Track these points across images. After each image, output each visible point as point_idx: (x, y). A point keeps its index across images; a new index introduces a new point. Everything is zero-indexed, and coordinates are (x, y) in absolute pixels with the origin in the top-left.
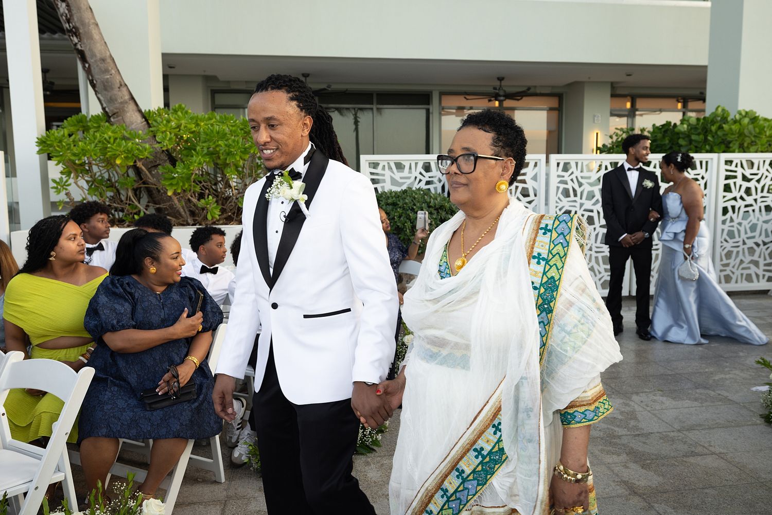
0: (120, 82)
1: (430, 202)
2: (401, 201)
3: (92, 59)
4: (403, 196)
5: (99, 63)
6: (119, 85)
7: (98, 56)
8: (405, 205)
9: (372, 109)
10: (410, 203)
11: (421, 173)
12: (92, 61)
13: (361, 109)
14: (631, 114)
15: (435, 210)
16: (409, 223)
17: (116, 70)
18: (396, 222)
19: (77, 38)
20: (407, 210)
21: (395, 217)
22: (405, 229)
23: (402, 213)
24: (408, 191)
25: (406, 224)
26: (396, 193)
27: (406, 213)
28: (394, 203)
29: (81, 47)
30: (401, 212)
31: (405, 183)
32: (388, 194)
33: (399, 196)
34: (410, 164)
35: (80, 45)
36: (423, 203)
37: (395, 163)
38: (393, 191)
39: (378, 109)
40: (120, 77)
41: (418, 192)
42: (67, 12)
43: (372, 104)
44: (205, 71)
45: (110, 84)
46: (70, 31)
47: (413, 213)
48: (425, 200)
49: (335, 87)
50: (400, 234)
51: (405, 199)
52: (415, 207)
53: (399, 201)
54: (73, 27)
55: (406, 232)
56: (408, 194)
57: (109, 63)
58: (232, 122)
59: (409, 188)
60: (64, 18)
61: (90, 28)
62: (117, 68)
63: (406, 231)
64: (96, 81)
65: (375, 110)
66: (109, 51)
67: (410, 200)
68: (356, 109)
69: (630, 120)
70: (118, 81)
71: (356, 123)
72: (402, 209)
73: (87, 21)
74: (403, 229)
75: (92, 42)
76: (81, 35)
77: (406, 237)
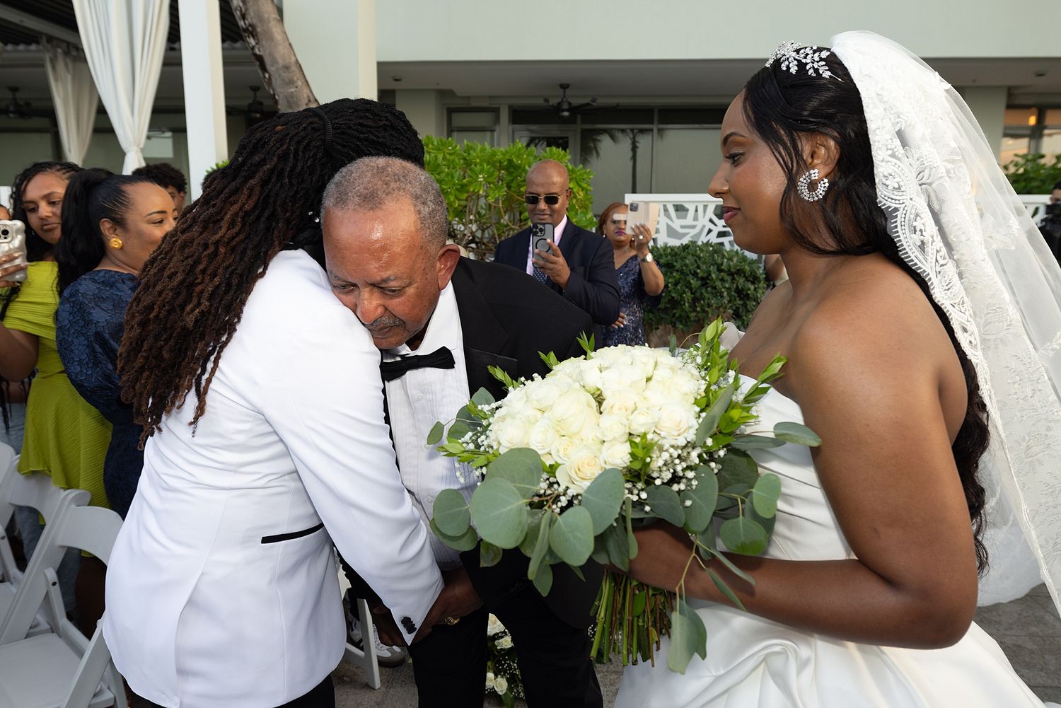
0: (308, 96)
1: (722, 264)
2: (679, 261)
3: (272, 66)
4: (683, 254)
5: (281, 72)
6: (306, 101)
7: (281, 62)
8: (684, 268)
9: (652, 130)
10: (693, 265)
11: (711, 221)
12: (273, 69)
13: (642, 131)
14: (1036, 134)
15: (729, 275)
16: (689, 294)
17: (303, 81)
18: (670, 291)
19: (254, 39)
20: (688, 275)
21: (670, 285)
22: (682, 303)
23: (680, 279)
24: (691, 247)
25: (684, 295)
26: (672, 249)
27: (686, 279)
28: (668, 264)
29: (260, 51)
30: (678, 277)
31: (687, 234)
32: (662, 252)
33: (676, 253)
34: (697, 207)
35: (259, 48)
36: (712, 264)
37: (674, 205)
38: (668, 246)
39: (660, 130)
40: (309, 91)
41: (704, 249)
42: (241, 4)
43: (652, 123)
44: (438, 84)
45: (295, 99)
46: (246, 30)
47: (695, 279)
48: (715, 260)
49: (601, 102)
50: (675, 308)
51: (686, 258)
52: (698, 271)
53: (676, 262)
54: (250, 25)
55: (684, 307)
56: (690, 251)
57: (293, 71)
58: (450, 148)
59: (692, 242)
60: (238, 13)
61: (270, 25)
62: (305, 77)
63: (684, 304)
64: (278, 96)
65: (655, 132)
66: (295, 56)
67: (693, 261)
68: (635, 131)
69: (1033, 143)
70: (305, 96)
71: (634, 148)
72: (679, 273)
73: (266, 16)
74: (679, 302)
75: (273, 44)
76: (259, 35)
77: (683, 314)
